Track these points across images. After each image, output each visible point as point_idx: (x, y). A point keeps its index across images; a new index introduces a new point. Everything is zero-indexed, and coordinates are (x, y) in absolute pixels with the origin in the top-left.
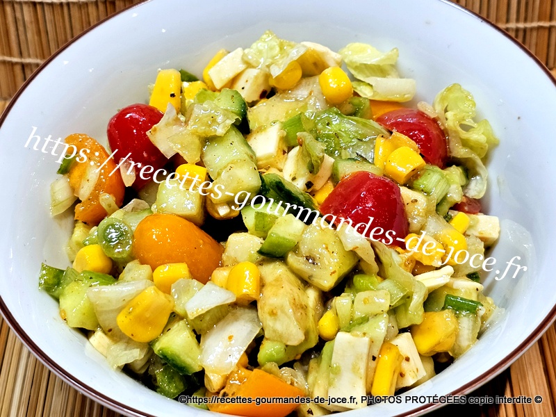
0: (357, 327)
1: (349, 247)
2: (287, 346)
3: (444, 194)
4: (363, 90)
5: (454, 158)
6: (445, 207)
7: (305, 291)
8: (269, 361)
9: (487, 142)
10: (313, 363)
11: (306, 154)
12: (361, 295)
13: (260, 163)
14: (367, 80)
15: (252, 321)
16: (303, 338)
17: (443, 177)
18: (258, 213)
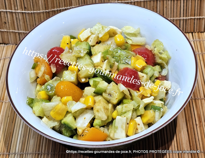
0: (123, 115)
1: (121, 91)
2: (102, 121)
3: (152, 74)
4: (129, 41)
5: (157, 63)
6: (153, 79)
7: (108, 104)
8: (97, 125)
9: (167, 58)
10: (110, 126)
11: (109, 62)
12: (125, 105)
13: (95, 65)
14: (130, 38)
15: (92, 113)
16: (107, 118)
17: (152, 69)
18: (94, 81)
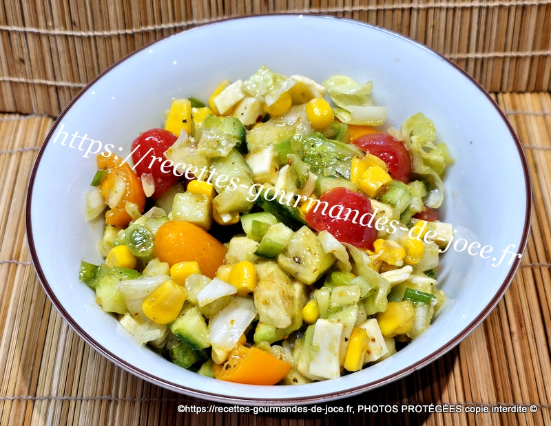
0: (332, 315)
1: (329, 250)
2: (277, 329)
3: (407, 206)
4: (343, 116)
5: (416, 174)
6: (408, 216)
7: (292, 285)
8: (263, 341)
9: (444, 162)
10: (298, 342)
11: (294, 173)
12: (337, 290)
13: (256, 179)
14: (346, 108)
15: (250, 308)
16: (290, 323)
17: (406, 191)
18: (254, 222)
